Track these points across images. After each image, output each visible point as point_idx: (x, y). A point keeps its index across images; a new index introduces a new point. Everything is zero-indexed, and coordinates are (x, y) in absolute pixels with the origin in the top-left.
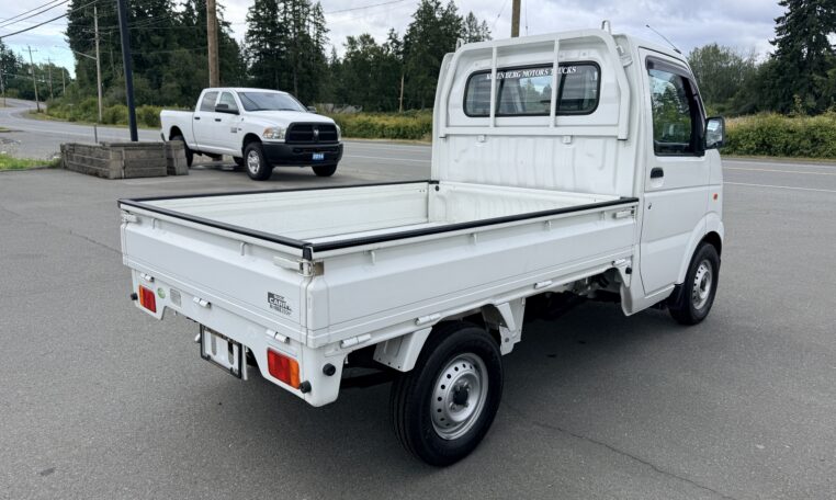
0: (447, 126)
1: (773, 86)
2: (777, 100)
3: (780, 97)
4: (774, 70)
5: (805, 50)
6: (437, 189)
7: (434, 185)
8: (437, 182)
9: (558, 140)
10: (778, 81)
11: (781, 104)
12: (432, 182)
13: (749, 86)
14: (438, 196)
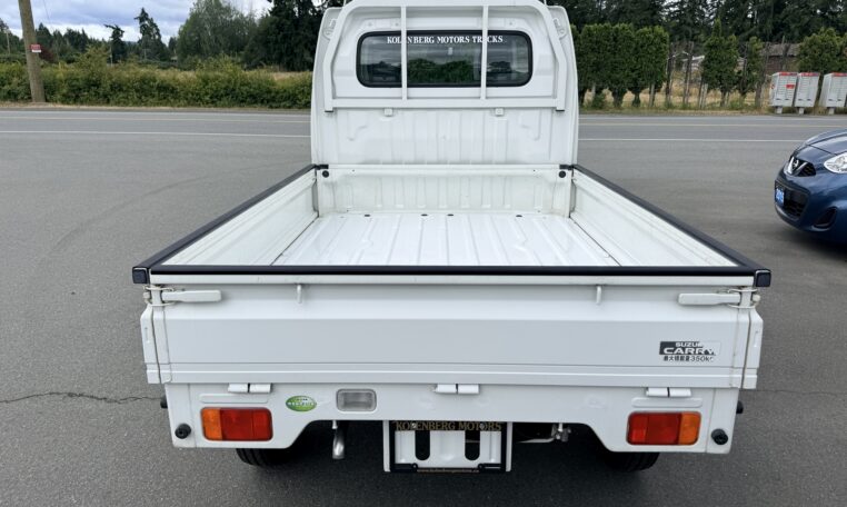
0: (334, 97)
1: (276, 42)
2: (281, 55)
3: (284, 51)
4: (273, 26)
5: (296, 9)
6: (326, 174)
7: (322, 171)
8: (326, 167)
9: (487, 112)
10: (280, 36)
11: (286, 59)
12: (318, 167)
13: (255, 40)
14: (326, 184)
